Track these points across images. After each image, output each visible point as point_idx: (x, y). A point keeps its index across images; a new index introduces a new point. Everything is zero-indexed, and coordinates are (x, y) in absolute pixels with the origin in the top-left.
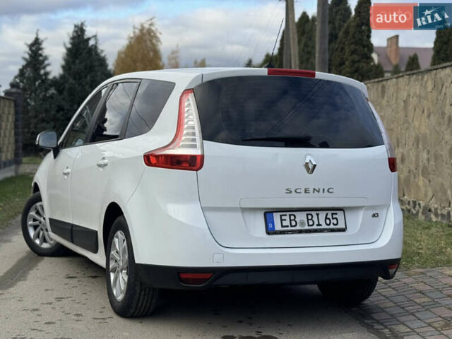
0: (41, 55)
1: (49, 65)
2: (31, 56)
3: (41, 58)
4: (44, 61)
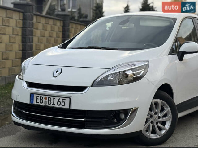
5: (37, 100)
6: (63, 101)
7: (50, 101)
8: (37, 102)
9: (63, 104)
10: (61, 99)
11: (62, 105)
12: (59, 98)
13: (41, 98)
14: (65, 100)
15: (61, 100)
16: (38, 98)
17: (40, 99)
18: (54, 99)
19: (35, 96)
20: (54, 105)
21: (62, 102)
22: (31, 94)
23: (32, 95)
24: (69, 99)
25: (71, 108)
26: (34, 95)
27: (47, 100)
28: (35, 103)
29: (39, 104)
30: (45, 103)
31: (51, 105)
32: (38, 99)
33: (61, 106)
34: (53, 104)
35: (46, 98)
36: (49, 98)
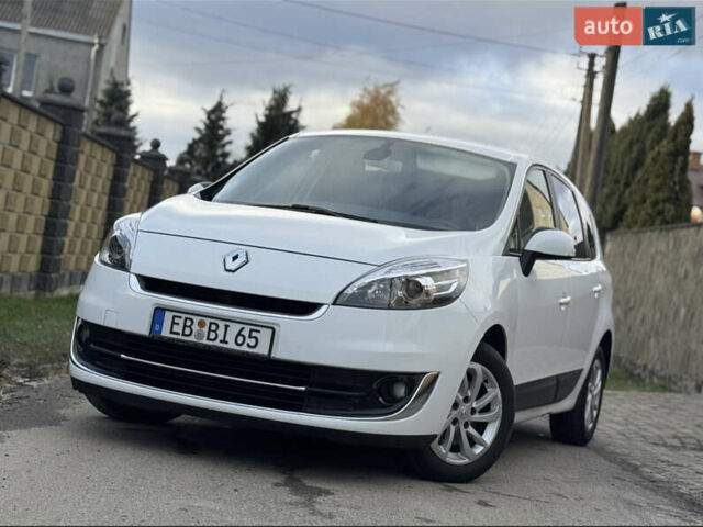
0: (221, 127)
1: (230, 142)
2: (207, 127)
3: (220, 132)
4: (223, 136)
5: (175, 326)
6: (254, 334)
7: (215, 331)
8: (172, 332)
9: (252, 342)
10: (248, 328)
11: (248, 345)
12: (241, 326)
13: (189, 323)
14: (259, 331)
15: (246, 333)
16: (176, 320)
17: (185, 326)
18: (227, 326)
19: (168, 316)
20: (227, 343)
21: (250, 337)
22: (156, 309)
23: (159, 312)
24: (270, 331)
25: (273, 355)
26: (167, 313)
27: (206, 330)
28: (166, 333)
29: (180, 337)
30: (200, 335)
31: (217, 343)
32: (177, 324)
33: (245, 348)
34: (224, 341)
35: (201, 324)
36: (211, 323)
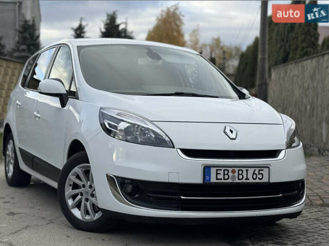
6: (261, 172)
7: (241, 174)
8: (217, 179)
10: (257, 170)
11: (259, 179)
12: (254, 169)
13: (226, 172)
14: (263, 170)
15: (257, 172)
17: (224, 174)
18: (247, 170)
19: (213, 171)
20: (249, 179)
21: (259, 174)
22: (204, 167)
23: (207, 169)
24: (268, 169)
25: (270, 181)
27: (236, 174)
28: (213, 180)
29: (223, 181)
30: (233, 177)
31: (244, 180)
32: (220, 174)
33: (257, 181)
35: (233, 172)
36: (239, 170)
